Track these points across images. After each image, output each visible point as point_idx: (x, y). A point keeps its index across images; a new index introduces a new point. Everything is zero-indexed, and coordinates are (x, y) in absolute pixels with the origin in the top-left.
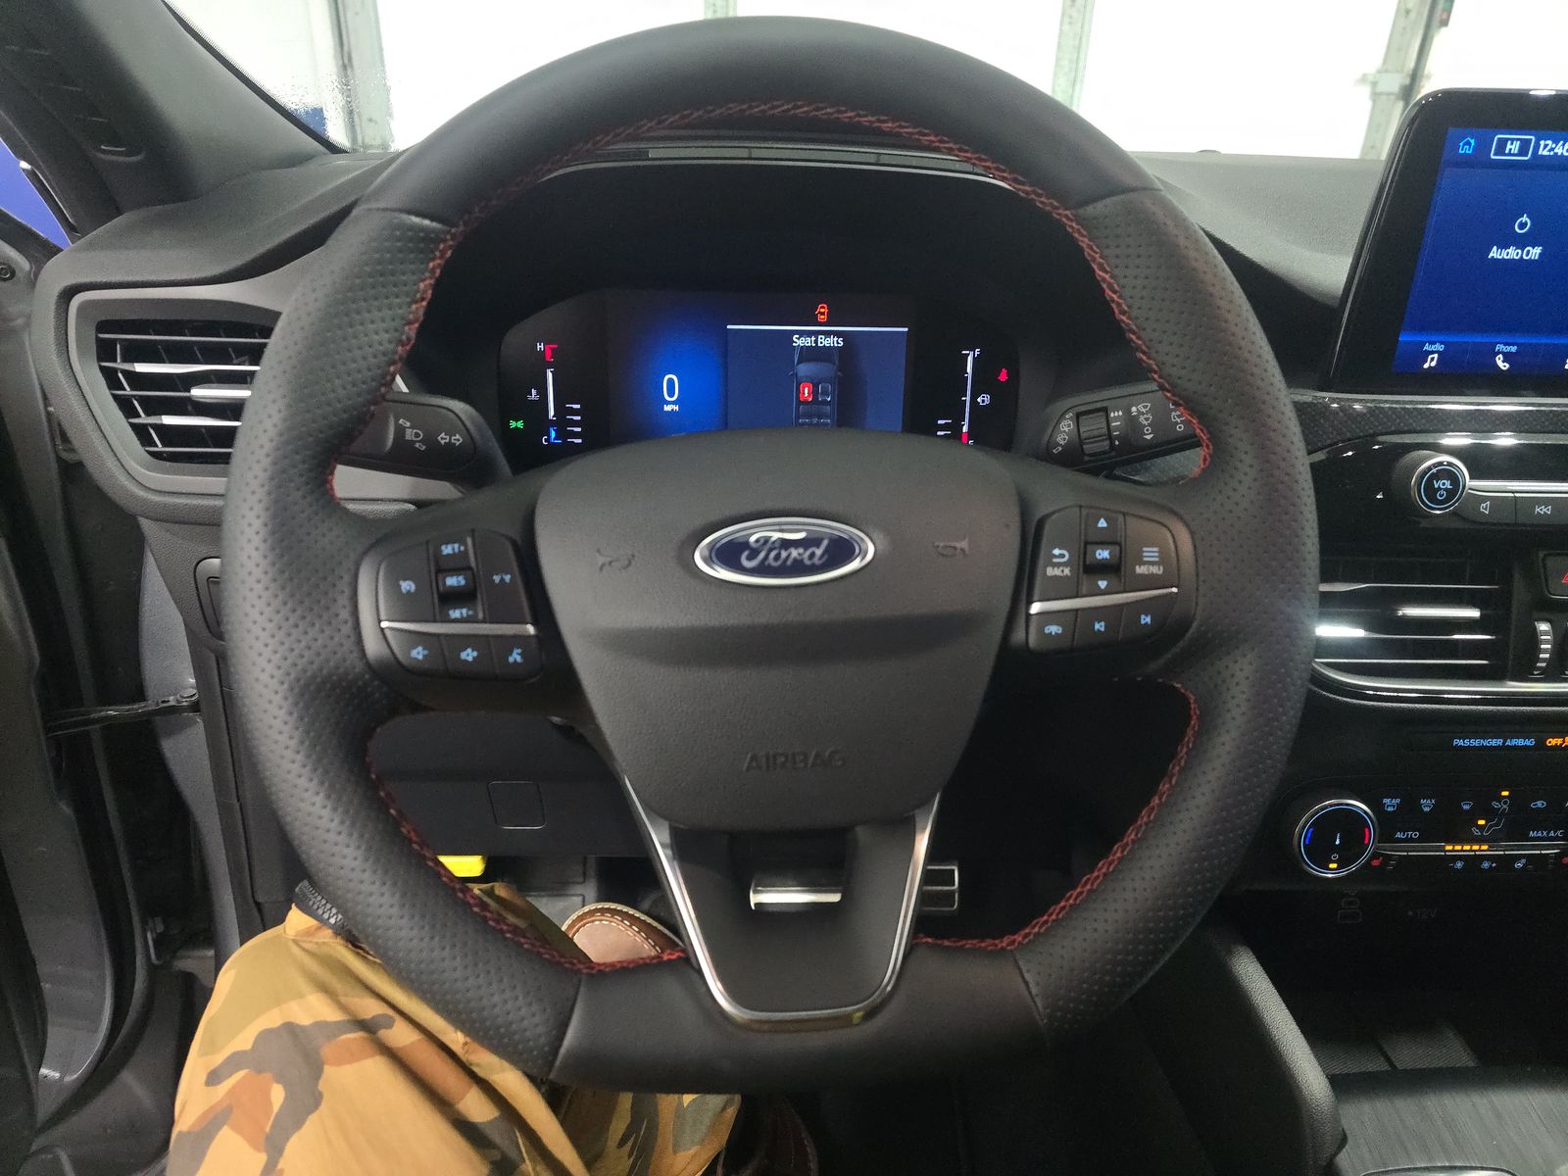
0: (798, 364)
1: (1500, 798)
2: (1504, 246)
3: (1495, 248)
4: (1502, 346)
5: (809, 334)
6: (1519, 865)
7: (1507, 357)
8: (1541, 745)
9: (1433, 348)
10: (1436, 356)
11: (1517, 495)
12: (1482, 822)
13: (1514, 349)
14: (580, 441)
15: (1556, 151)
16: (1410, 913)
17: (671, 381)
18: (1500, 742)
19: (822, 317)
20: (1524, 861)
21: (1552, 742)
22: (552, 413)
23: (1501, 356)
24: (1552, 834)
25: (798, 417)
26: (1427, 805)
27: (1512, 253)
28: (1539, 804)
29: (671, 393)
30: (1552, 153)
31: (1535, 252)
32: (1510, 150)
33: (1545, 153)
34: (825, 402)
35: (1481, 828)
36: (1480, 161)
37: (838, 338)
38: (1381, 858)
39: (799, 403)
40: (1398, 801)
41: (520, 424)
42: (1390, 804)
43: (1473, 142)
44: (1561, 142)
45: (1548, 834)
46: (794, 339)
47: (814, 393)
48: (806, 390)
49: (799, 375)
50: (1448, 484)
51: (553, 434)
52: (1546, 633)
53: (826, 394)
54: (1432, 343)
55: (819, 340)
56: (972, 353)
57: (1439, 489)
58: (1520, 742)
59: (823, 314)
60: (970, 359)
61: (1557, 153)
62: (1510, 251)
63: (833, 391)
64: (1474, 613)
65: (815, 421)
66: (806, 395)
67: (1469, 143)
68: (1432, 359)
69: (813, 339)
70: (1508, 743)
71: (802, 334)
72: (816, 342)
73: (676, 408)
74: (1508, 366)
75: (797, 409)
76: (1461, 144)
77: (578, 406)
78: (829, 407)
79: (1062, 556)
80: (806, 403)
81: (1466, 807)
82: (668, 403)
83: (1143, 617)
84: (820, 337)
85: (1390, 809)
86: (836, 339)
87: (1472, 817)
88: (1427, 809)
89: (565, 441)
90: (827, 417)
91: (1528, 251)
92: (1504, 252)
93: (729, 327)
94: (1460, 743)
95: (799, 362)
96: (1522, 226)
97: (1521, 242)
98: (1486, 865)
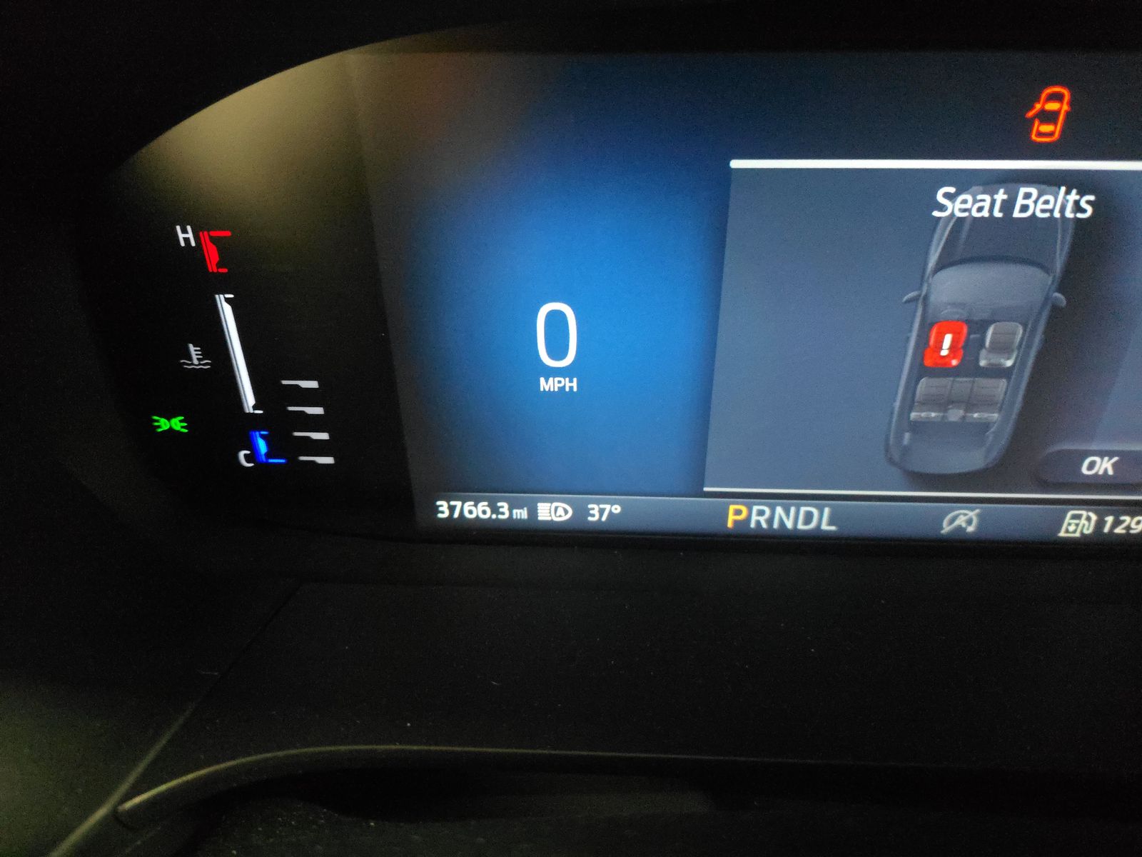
0: (941, 266)
5: (992, 182)
14: (329, 460)
17: (556, 321)
19: (1046, 128)
22: (248, 399)
25: (909, 404)
29: (557, 349)
34: (997, 372)
37: (1082, 193)
39: (921, 370)
41: (177, 424)
46: (940, 198)
47: (970, 346)
48: (948, 339)
49: (932, 298)
51: (262, 446)
53: (1001, 348)
55: (1020, 201)
59: (1049, 117)
63: (1026, 344)
65: (955, 415)
66: (944, 352)
69: (1001, 196)
71: (964, 181)
72: (1008, 206)
73: (572, 384)
77: (313, 384)
78: (1003, 383)
80: (942, 369)
82: (551, 373)
84: (1023, 190)
86: (1074, 196)
89: (292, 460)
90: (989, 404)
93: (736, 164)
95: (942, 262)
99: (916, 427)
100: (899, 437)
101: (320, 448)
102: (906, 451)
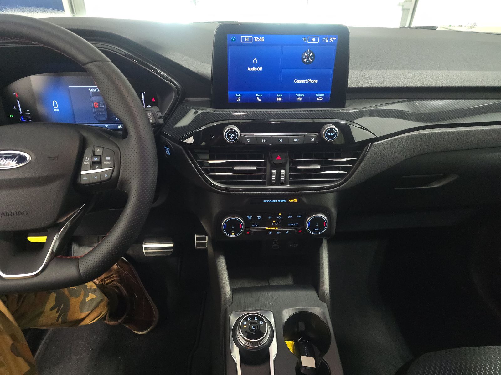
1: (279, 216)
2: (251, 67)
3: (249, 68)
4: (258, 95)
5: (94, 88)
6: (287, 233)
7: (260, 98)
8: (288, 201)
9: (238, 95)
10: (240, 98)
11: (257, 137)
12: (274, 222)
13: (261, 95)
15: (260, 40)
16: (291, 246)
17: (55, 102)
18: (276, 201)
20: (288, 232)
21: (291, 201)
22: (21, 112)
23: (258, 97)
24: (295, 224)
25: (95, 112)
26: (259, 217)
27: (254, 69)
28: (290, 217)
29: (56, 106)
30: (258, 41)
31: (261, 69)
32: (246, 40)
33: (256, 41)
35: (274, 223)
36: (238, 44)
38: (249, 232)
39: (95, 108)
40: (251, 217)
41: (12, 116)
42: (249, 218)
43: (235, 38)
44: (260, 38)
45: (294, 225)
46: (90, 90)
47: (99, 105)
49: (93, 100)
50: (233, 135)
51: (22, 118)
52: (274, 173)
53: (102, 105)
54: (238, 94)
56: (143, 93)
57: (231, 136)
58: (282, 201)
60: (143, 95)
61: (260, 41)
62: (253, 68)
63: (104, 104)
64: (255, 168)
65: (100, 113)
67: (234, 39)
68: (239, 99)
70: (278, 201)
71: (92, 88)
72: (96, 90)
73: (58, 110)
74: (261, 100)
75: (94, 110)
76: (232, 39)
78: (104, 109)
79: (87, 159)
80: (96, 108)
81: (270, 218)
82: (56, 109)
83: (105, 175)
85: (249, 219)
87: (271, 221)
88: (259, 219)
90: (103, 112)
91: (259, 69)
92: (252, 69)
93: (69, 86)
94: (265, 201)
95: (92, 96)
96: (255, 61)
97: (256, 66)
98: (278, 233)
99: (97, 115)
100: (95, 116)
101: (29, 119)
102: (97, 117)
